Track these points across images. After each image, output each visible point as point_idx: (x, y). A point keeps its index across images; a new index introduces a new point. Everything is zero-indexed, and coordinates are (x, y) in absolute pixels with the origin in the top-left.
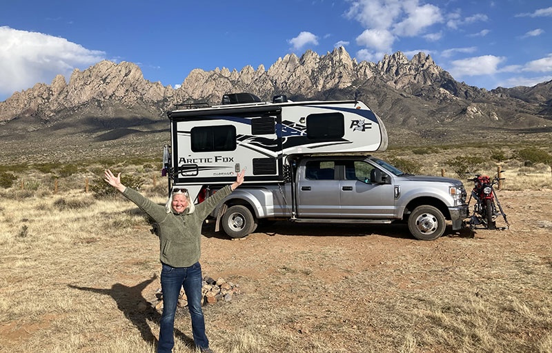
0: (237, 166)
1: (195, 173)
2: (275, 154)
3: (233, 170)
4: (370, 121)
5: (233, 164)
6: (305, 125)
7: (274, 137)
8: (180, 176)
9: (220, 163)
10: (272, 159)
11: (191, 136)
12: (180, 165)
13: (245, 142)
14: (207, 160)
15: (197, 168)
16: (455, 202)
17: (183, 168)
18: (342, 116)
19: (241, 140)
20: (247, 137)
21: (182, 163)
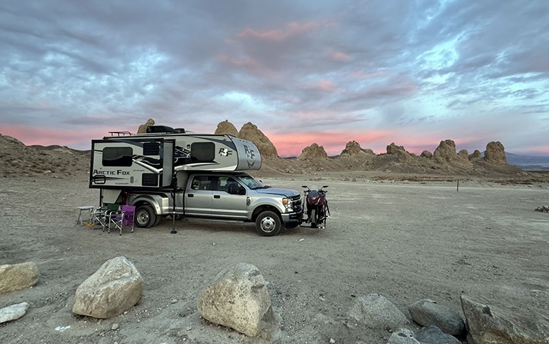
0: (132, 178)
1: (103, 182)
2: (158, 171)
3: (129, 181)
4: (232, 150)
5: (128, 177)
6: (190, 150)
7: (157, 157)
8: (93, 184)
9: (120, 176)
10: (156, 174)
11: (103, 154)
12: (94, 175)
13: (139, 161)
14: (112, 173)
15: (105, 178)
16: (286, 209)
17: (95, 178)
18: (214, 145)
19: (135, 159)
20: (139, 157)
21: (96, 174)
